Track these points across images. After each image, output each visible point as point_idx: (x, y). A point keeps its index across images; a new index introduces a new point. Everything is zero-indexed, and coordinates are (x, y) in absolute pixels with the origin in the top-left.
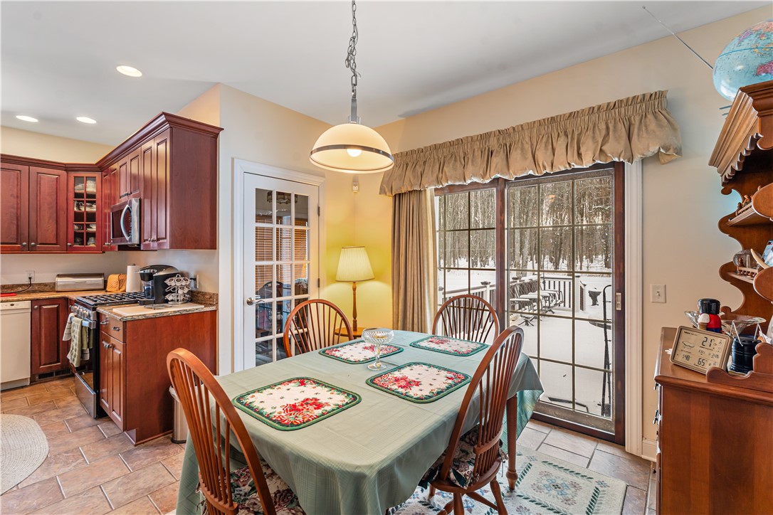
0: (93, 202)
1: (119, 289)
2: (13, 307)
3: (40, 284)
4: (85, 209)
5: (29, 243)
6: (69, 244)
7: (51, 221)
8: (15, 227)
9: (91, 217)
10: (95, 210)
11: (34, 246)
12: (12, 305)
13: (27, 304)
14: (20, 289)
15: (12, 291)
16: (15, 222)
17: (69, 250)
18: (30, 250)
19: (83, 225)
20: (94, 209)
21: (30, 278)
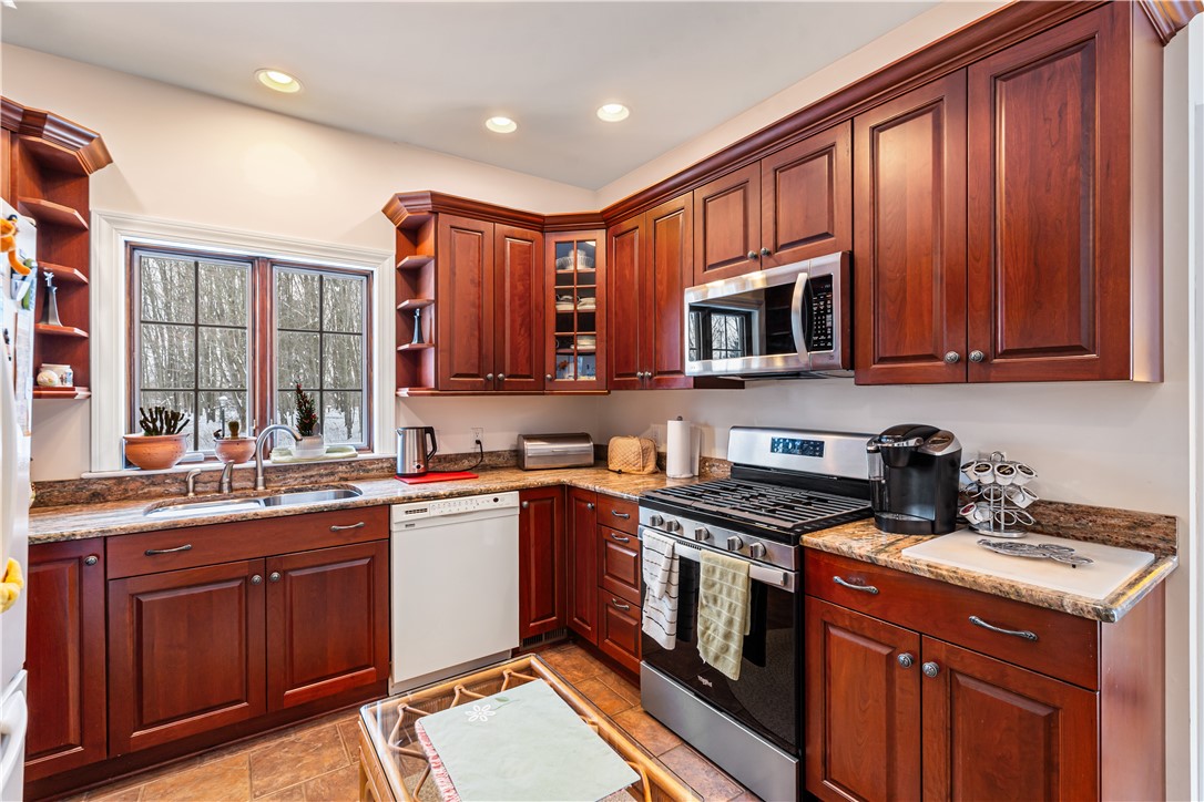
0: (591, 293)
1: (644, 467)
2: (497, 505)
4: (575, 307)
5: (496, 375)
6: (548, 376)
7: (522, 332)
8: (476, 341)
9: (587, 322)
10: (593, 307)
11: (502, 380)
12: (496, 500)
13: (512, 499)
14: (466, 464)
15: (456, 467)
16: (476, 333)
17: (548, 387)
18: (496, 388)
19: (572, 337)
20: (588, 304)
21: (479, 442)
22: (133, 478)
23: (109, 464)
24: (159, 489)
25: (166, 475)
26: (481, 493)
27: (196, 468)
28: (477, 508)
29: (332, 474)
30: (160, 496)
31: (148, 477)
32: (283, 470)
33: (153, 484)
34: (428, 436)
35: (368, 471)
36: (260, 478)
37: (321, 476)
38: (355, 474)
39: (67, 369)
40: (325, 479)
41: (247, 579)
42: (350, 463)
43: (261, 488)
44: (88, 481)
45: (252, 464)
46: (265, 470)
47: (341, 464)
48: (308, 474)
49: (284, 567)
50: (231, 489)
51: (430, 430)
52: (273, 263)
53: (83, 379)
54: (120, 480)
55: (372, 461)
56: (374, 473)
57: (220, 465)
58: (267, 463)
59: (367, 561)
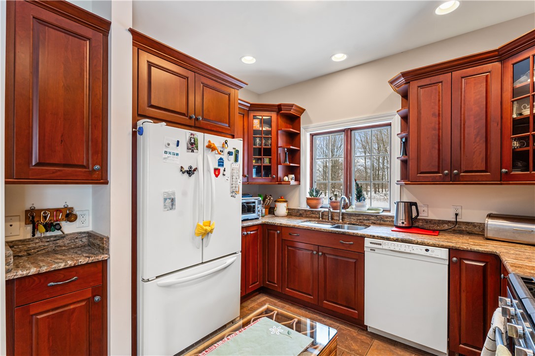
2: (426, 254)
3: (468, 224)
4: (532, 111)
5: (451, 171)
6: (504, 170)
8: (437, 151)
11: (457, 174)
12: (427, 250)
13: (444, 253)
16: (437, 146)
17: (505, 179)
18: (453, 179)
19: (528, 137)
21: (457, 215)
22: (309, 211)
23: (304, 206)
24: (314, 215)
25: (316, 211)
26: (417, 243)
27: (323, 210)
28: (412, 252)
29: (369, 220)
30: (314, 218)
31: (312, 211)
32: (350, 215)
33: (313, 213)
34: (414, 208)
35: (385, 221)
36: (341, 217)
37: (364, 220)
38: (379, 222)
39: (293, 176)
40: (365, 222)
41: (313, 251)
42: (376, 216)
43: (341, 221)
44: (299, 210)
45: (338, 211)
46: (343, 214)
47: (372, 216)
48: (359, 218)
49: (324, 252)
50: (332, 219)
51: (415, 204)
52: (351, 130)
53: (297, 179)
54: (305, 210)
55: (387, 217)
56: (388, 223)
57: (327, 210)
58: (344, 211)
59: (354, 261)
